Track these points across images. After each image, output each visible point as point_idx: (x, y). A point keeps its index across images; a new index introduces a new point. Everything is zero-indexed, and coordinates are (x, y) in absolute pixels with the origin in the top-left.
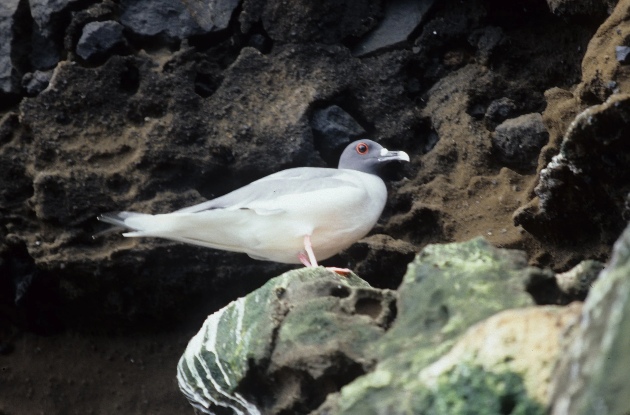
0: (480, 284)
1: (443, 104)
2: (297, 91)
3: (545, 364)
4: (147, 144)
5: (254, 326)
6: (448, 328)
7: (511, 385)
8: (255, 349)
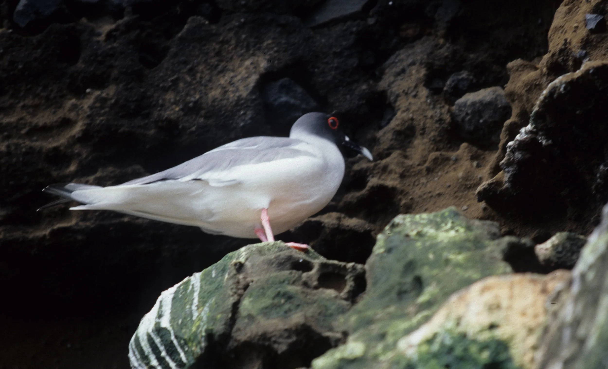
0: (455, 253)
1: (399, 78)
2: (248, 63)
3: (531, 331)
4: (89, 116)
5: (212, 301)
6: (423, 298)
7: (496, 353)
8: (214, 324)
